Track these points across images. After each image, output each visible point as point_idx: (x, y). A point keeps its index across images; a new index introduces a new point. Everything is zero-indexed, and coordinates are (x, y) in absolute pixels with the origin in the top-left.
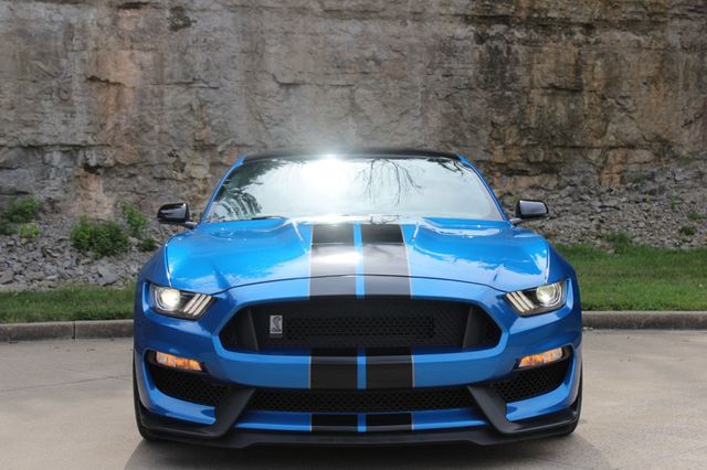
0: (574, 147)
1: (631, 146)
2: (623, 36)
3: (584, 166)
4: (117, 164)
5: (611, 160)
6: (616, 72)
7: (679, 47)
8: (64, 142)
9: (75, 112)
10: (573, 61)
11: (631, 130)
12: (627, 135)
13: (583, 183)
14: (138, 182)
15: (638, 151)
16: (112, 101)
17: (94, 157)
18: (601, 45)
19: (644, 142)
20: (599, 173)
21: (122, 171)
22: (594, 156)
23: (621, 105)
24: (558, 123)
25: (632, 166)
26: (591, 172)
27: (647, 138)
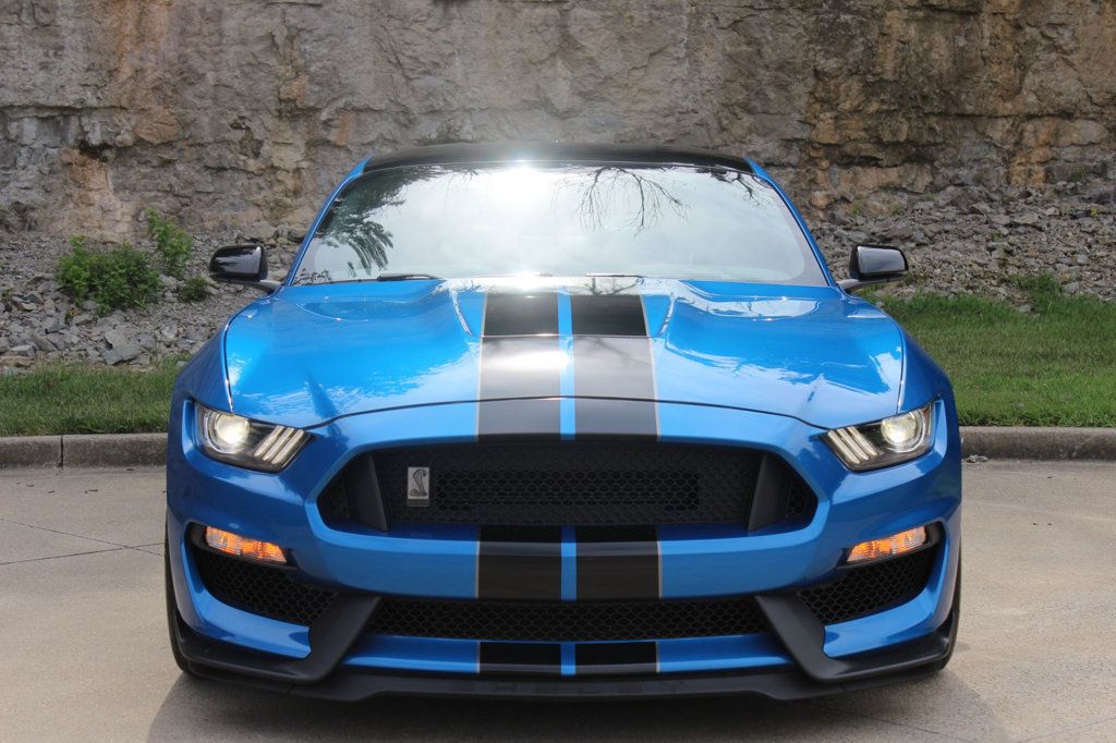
0: (962, 116)
1: (1066, 115)
3: (979, 150)
4: (139, 142)
5: (1029, 139)
8: (42, 101)
9: (62, 48)
11: (1066, 85)
12: (1060, 94)
13: (978, 181)
14: (177, 175)
15: (1079, 124)
16: (129, 28)
17: (98, 128)
19: (1089, 107)
20: (1006, 162)
21: (148, 154)
22: (998, 131)
23: (1050, 39)
24: (935, 71)
25: (1067, 150)
26: (992, 161)
27: (1095, 100)
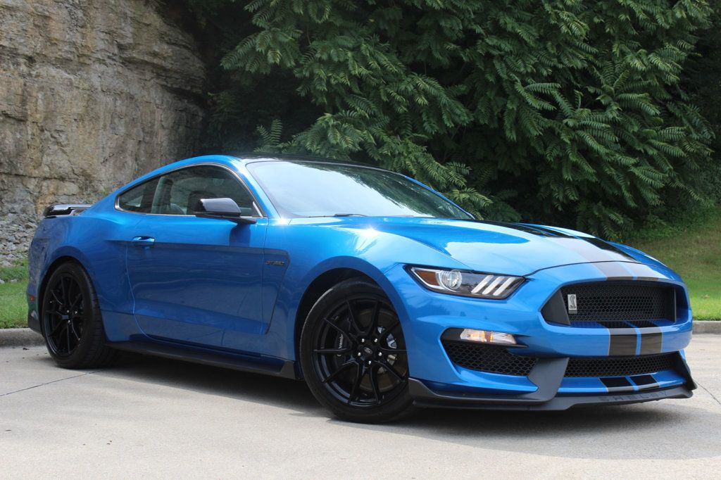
0: (17, 175)
1: (62, 179)
2: (57, 73)
3: (24, 194)
5: (45, 191)
6: (52, 106)
7: (100, 89)
10: (20, 92)
11: (63, 163)
12: (60, 167)
13: (24, 211)
15: (67, 184)
18: (40, 79)
19: (73, 176)
20: (35, 202)
22: (32, 184)
23: (55, 138)
24: (7, 150)
25: (62, 197)
26: (28, 201)
27: (76, 172)
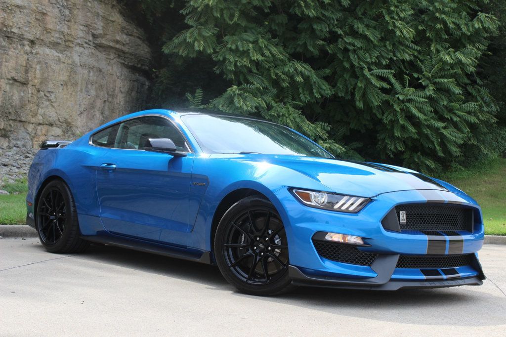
0: (21, 121)
1: (51, 125)
2: (50, 52)
3: (25, 134)
5: (39, 133)
6: (46, 75)
7: (79, 64)
10: (25, 65)
11: (52, 114)
12: (50, 117)
13: (24, 146)
15: (54, 128)
18: (38, 56)
19: (58, 123)
20: (32, 140)
22: (30, 128)
23: (47, 97)
24: (14, 104)
25: (50, 137)
26: (28, 139)
27: (60, 120)
